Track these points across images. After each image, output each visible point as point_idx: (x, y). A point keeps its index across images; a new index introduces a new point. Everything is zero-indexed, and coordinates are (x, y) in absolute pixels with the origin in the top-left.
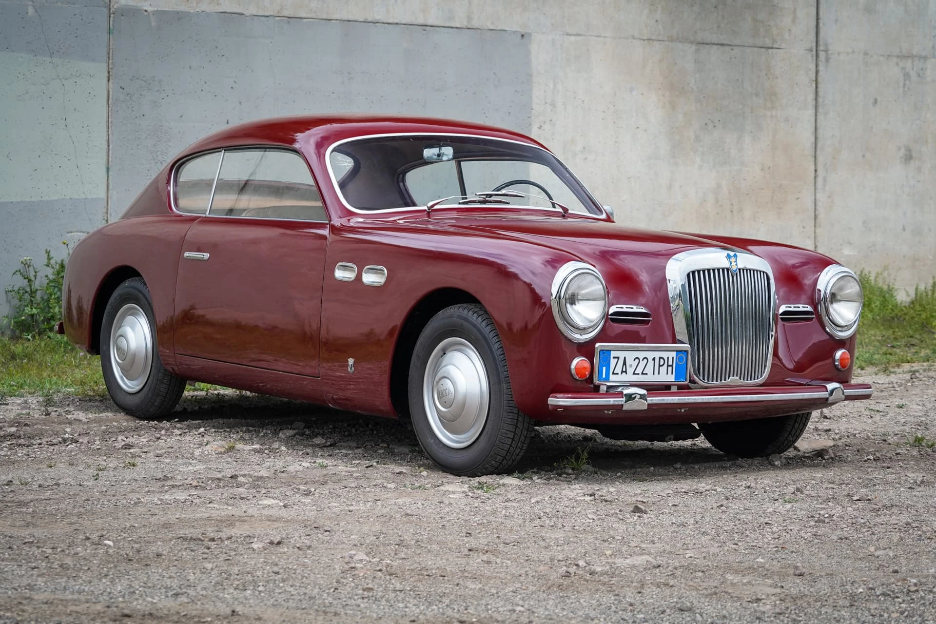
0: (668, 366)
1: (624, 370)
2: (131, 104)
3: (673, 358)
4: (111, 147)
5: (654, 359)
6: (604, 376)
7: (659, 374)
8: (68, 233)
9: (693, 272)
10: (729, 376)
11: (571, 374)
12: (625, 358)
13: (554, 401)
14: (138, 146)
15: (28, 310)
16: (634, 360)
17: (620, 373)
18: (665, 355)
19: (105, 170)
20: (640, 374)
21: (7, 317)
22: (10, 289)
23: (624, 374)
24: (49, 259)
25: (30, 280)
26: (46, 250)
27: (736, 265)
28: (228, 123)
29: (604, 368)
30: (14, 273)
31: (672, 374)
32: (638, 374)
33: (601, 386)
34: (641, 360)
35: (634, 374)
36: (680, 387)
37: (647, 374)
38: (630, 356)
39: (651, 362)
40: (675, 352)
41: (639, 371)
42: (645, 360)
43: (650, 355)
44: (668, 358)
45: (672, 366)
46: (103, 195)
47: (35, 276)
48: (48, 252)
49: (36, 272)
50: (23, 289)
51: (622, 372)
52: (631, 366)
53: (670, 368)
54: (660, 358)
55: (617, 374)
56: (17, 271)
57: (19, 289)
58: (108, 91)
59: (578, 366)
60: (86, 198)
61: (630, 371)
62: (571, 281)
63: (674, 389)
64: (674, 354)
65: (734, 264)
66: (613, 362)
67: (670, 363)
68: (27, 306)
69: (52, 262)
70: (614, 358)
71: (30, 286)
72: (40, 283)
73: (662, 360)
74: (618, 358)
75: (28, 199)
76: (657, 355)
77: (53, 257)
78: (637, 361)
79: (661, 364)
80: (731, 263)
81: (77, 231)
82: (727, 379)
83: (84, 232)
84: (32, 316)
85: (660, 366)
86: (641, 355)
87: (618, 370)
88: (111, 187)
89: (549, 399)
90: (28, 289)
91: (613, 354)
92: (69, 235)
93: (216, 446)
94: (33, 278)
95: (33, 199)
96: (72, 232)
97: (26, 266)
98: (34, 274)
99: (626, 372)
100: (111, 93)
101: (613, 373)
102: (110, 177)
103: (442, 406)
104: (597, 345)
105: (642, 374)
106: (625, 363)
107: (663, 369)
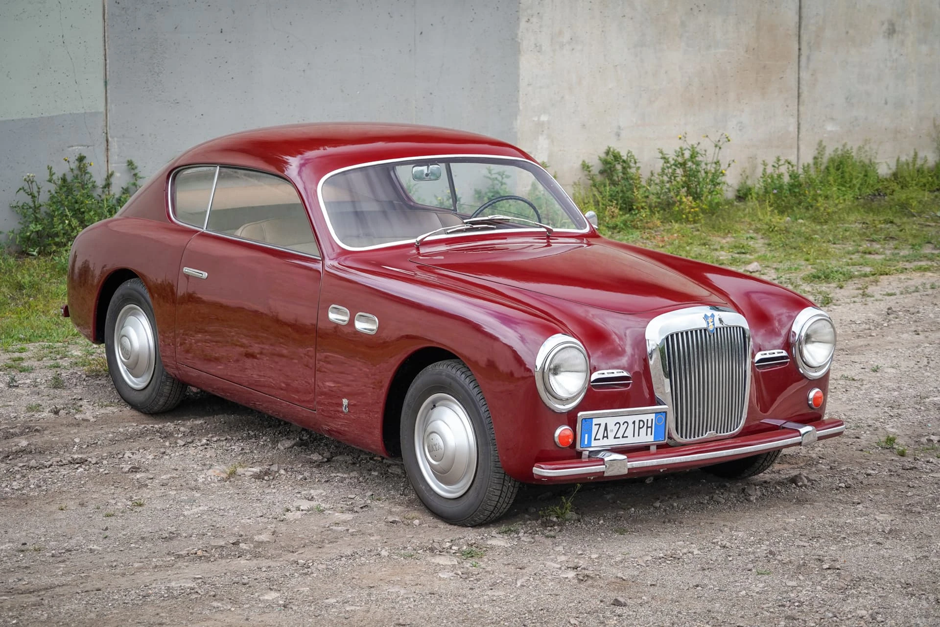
0: (648, 427)
1: (605, 435)
2: (127, 18)
3: (652, 420)
4: (108, 61)
5: (634, 423)
6: (586, 443)
7: (639, 436)
8: (69, 147)
9: (672, 335)
10: (706, 432)
11: (555, 442)
12: (606, 424)
13: (538, 471)
14: (134, 59)
15: (32, 227)
16: (615, 425)
17: (601, 438)
18: (644, 417)
19: (102, 83)
20: (621, 437)
21: (13, 232)
22: (14, 204)
23: (605, 439)
24: (52, 174)
25: (33, 197)
26: (48, 166)
27: (714, 325)
28: (221, 32)
29: (586, 435)
30: (18, 191)
31: (651, 434)
32: (619, 438)
33: (584, 452)
34: (621, 424)
35: (615, 438)
36: (659, 447)
37: (627, 437)
38: (611, 422)
39: (631, 426)
40: (654, 414)
41: (620, 435)
42: (626, 424)
43: (630, 419)
44: (648, 420)
45: (651, 427)
46: (102, 109)
47: (39, 192)
48: (50, 169)
49: (39, 188)
50: (27, 204)
51: (604, 437)
52: (612, 431)
53: (649, 430)
54: (640, 421)
55: (599, 439)
56: (20, 189)
57: (23, 205)
58: (104, 7)
59: (562, 435)
60: (85, 113)
61: (611, 435)
62: (555, 354)
63: (653, 449)
64: (653, 416)
65: (711, 324)
66: (595, 429)
67: (649, 425)
68: (31, 222)
69: (55, 177)
70: (595, 425)
71: (34, 202)
72: (43, 198)
73: (641, 423)
74: (600, 425)
75: (29, 116)
76: (637, 418)
77: (54, 173)
78: (618, 425)
79: (641, 426)
80: (708, 324)
81: (78, 145)
82: (704, 434)
83: (85, 146)
84: (37, 232)
85: (640, 428)
86: (621, 420)
87: (600, 436)
88: (109, 101)
89: (534, 468)
90: (32, 205)
91: (595, 421)
92: (71, 149)
93: (218, 471)
94: (36, 194)
95: (33, 116)
96: (72, 146)
97: (30, 182)
98: (37, 190)
99: (607, 437)
100: (106, 8)
101: (595, 439)
102: (108, 91)
103: (433, 459)
104: (580, 414)
105: (623, 437)
106: (606, 429)
107: (643, 431)
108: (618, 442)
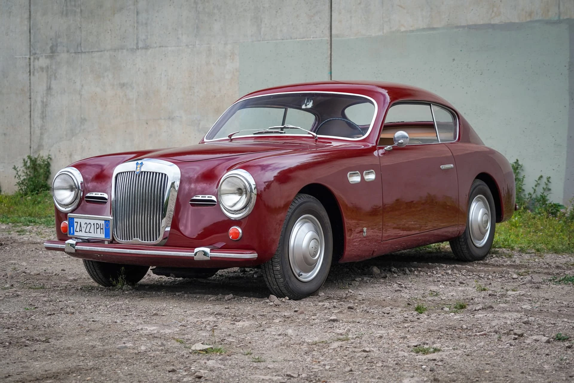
1: (81, 230)
3: (103, 224)
5: (94, 224)
6: (72, 233)
7: (97, 233)
9: (119, 174)
10: (133, 237)
12: (80, 223)
17: (79, 231)
18: (99, 222)
20: (88, 232)
23: (81, 232)
27: (140, 169)
29: (72, 228)
34: (88, 224)
35: (85, 232)
36: (109, 242)
37: (91, 233)
38: (83, 221)
39: (93, 226)
40: (104, 221)
41: (88, 230)
42: (90, 224)
43: (92, 222)
44: (101, 224)
45: (103, 229)
51: (80, 231)
52: (84, 227)
53: (102, 230)
55: (78, 231)
59: (63, 226)
61: (83, 230)
63: (106, 243)
64: (103, 222)
65: (138, 168)
66: (75, 224)
67: (102, 227)
70: (76, 222)
73: (97, 225)
76: (95, 222)
78: (86, 224)
79: (98, 227)
82: (131, 239)
86: (88, 221)
87: (78, 230)
91: (75, 220)
99: (81, 231)
101: (76, 231)
104: (68, 214)
105: (89, 232)
106: (81, 226)
107: (99, 230)
108: (87, 235)
